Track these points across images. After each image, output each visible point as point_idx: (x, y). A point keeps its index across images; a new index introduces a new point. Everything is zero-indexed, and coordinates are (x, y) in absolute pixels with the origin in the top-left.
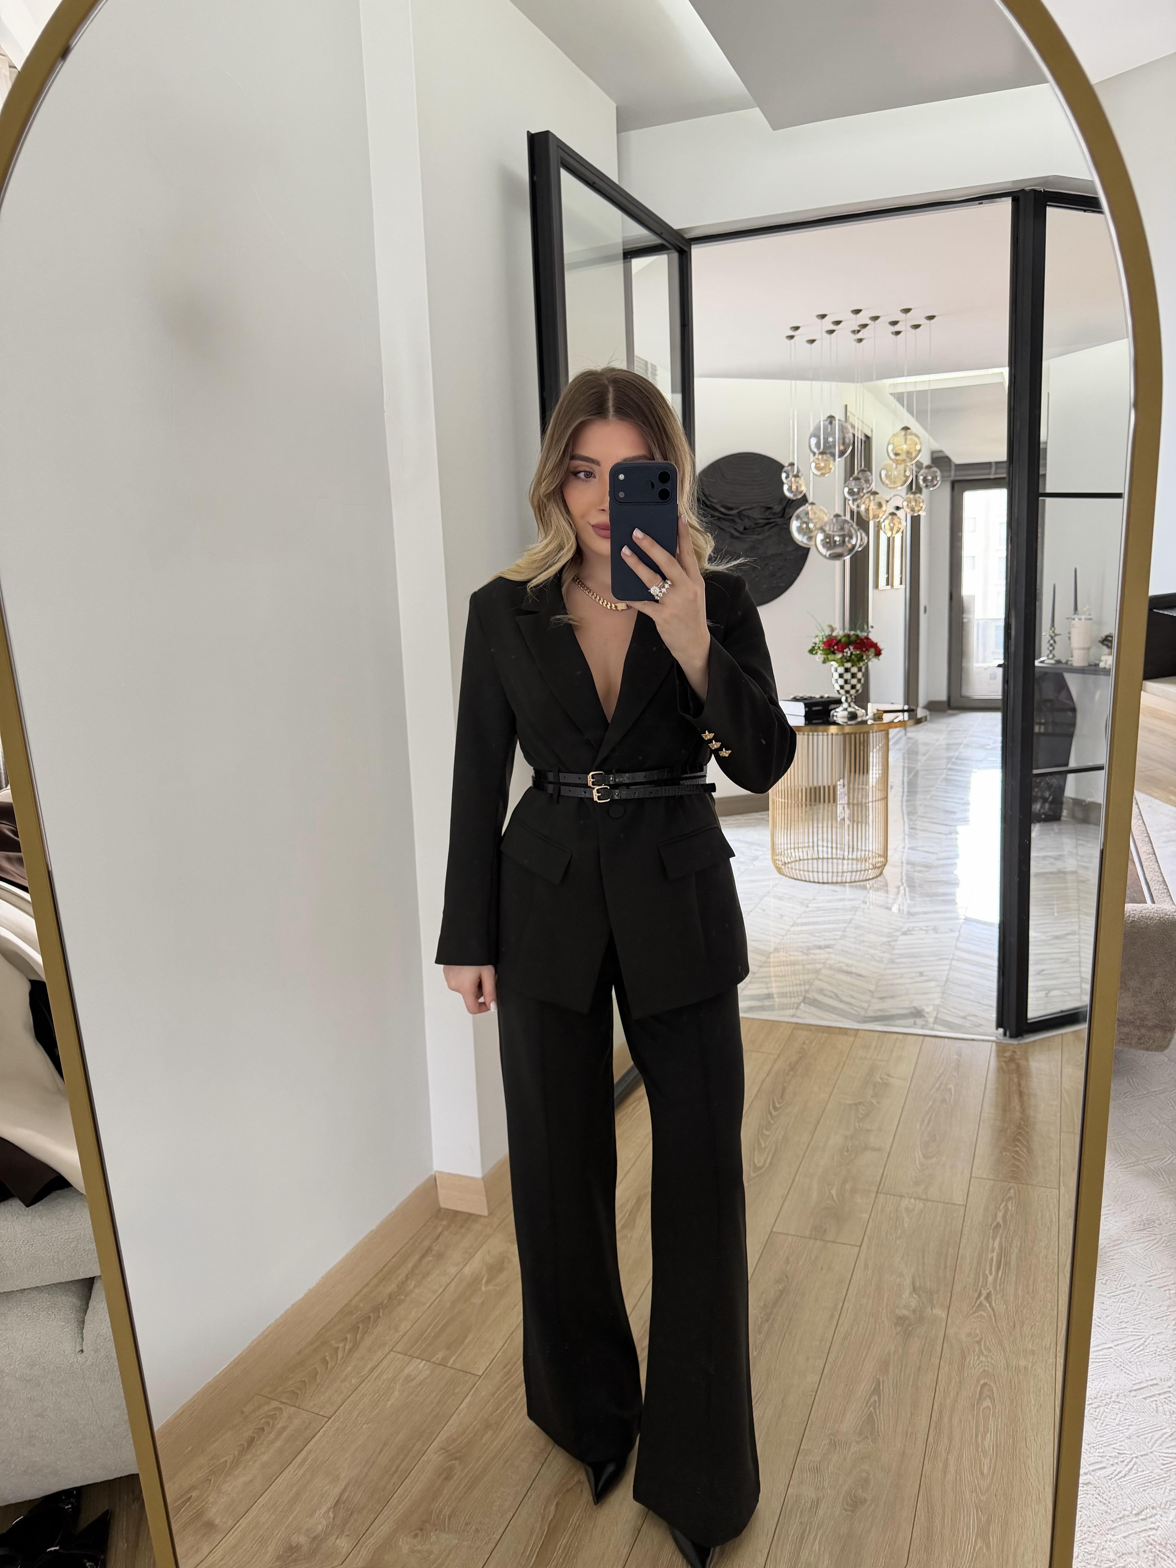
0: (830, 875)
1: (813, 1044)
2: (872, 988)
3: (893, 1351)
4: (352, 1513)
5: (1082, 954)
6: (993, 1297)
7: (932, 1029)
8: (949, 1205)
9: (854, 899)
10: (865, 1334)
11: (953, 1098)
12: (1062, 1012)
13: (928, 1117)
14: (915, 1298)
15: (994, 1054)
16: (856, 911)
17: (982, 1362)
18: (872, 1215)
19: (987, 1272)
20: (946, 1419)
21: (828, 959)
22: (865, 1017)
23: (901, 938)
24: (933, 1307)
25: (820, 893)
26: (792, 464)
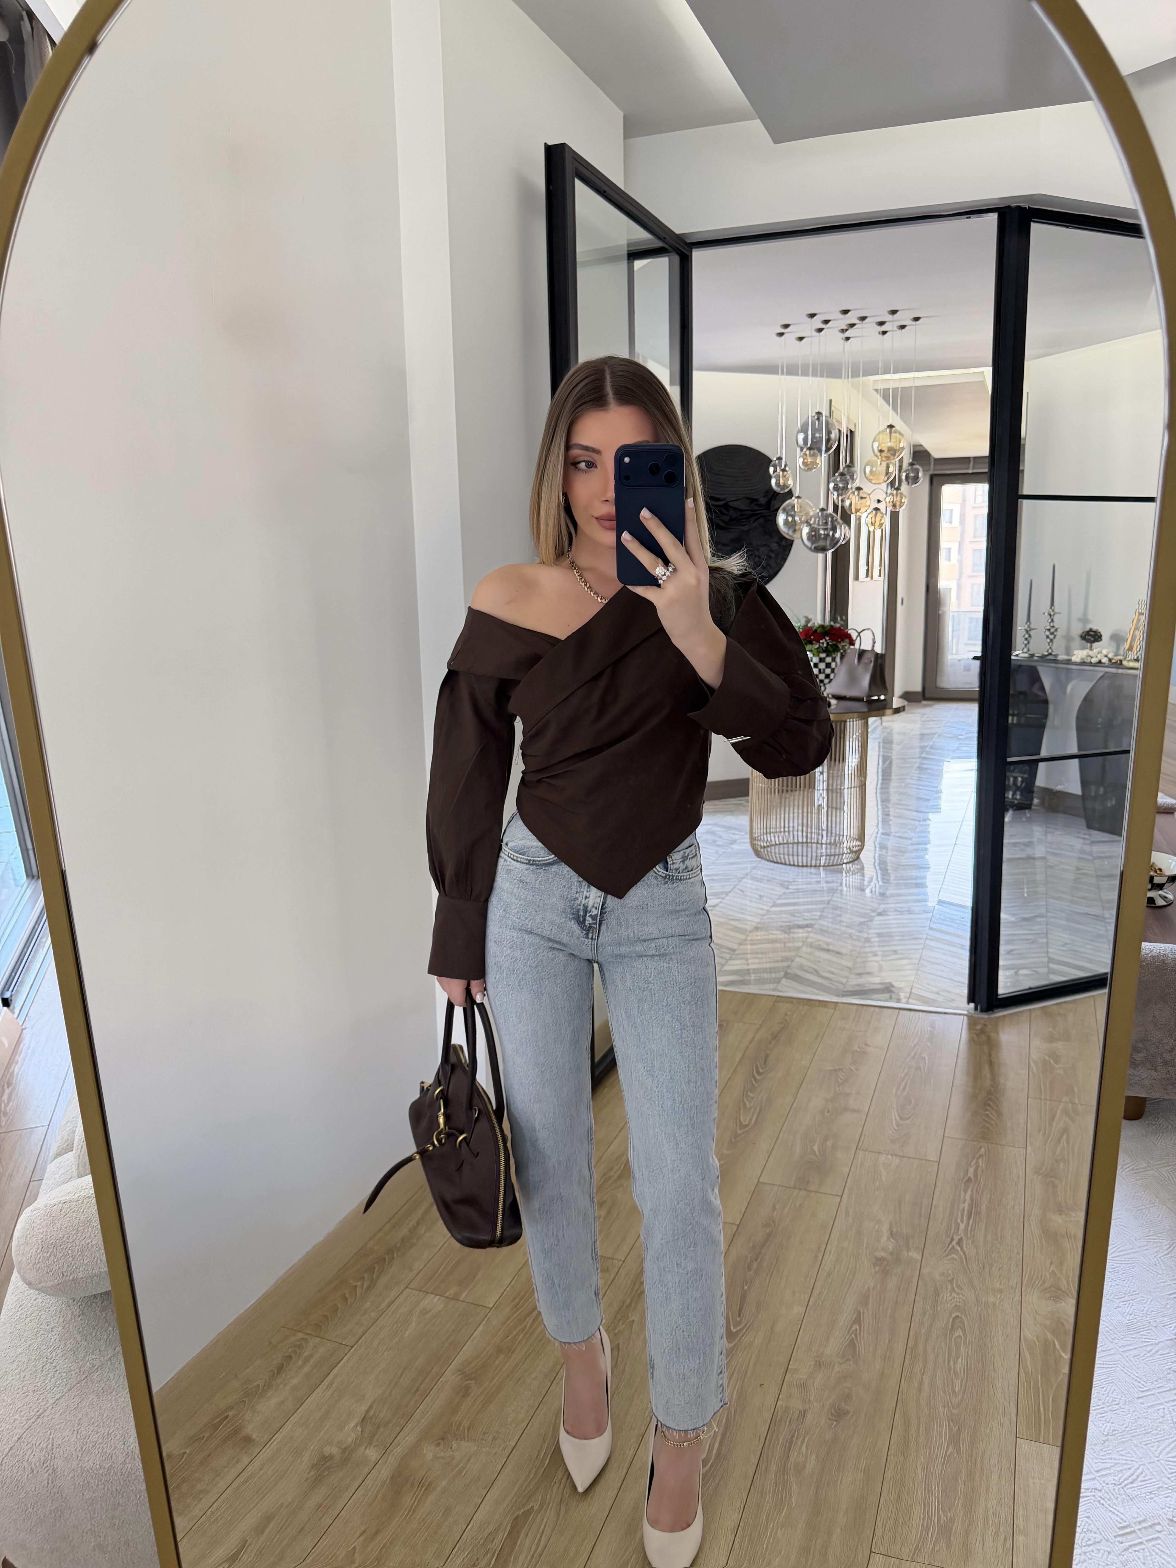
0: (809, 859)
1: (795, 1016)
2: (850, 964)
3: (872, 1287)
4: (378, 1427)
5: (1050, 936)
6: (964, 1242)
7: (907, 1003)
8: (924, 1162)
9: (833, 882)
10: (847, 1272)
11: (927, 1066)
12: (1030, 988)
13: (903, 1084)
14: (892, 1242)
15: (965, 1026)
16: (834, 893)
17: (954, 1298)
18: (852, 1168)
19: (959, 1221)
20: (921, 1345)
21: (807, 938)
22: (843, 991)
23: (877, 918)
24: (908, 1250)
25: (797, 875)
26: (780, 459)
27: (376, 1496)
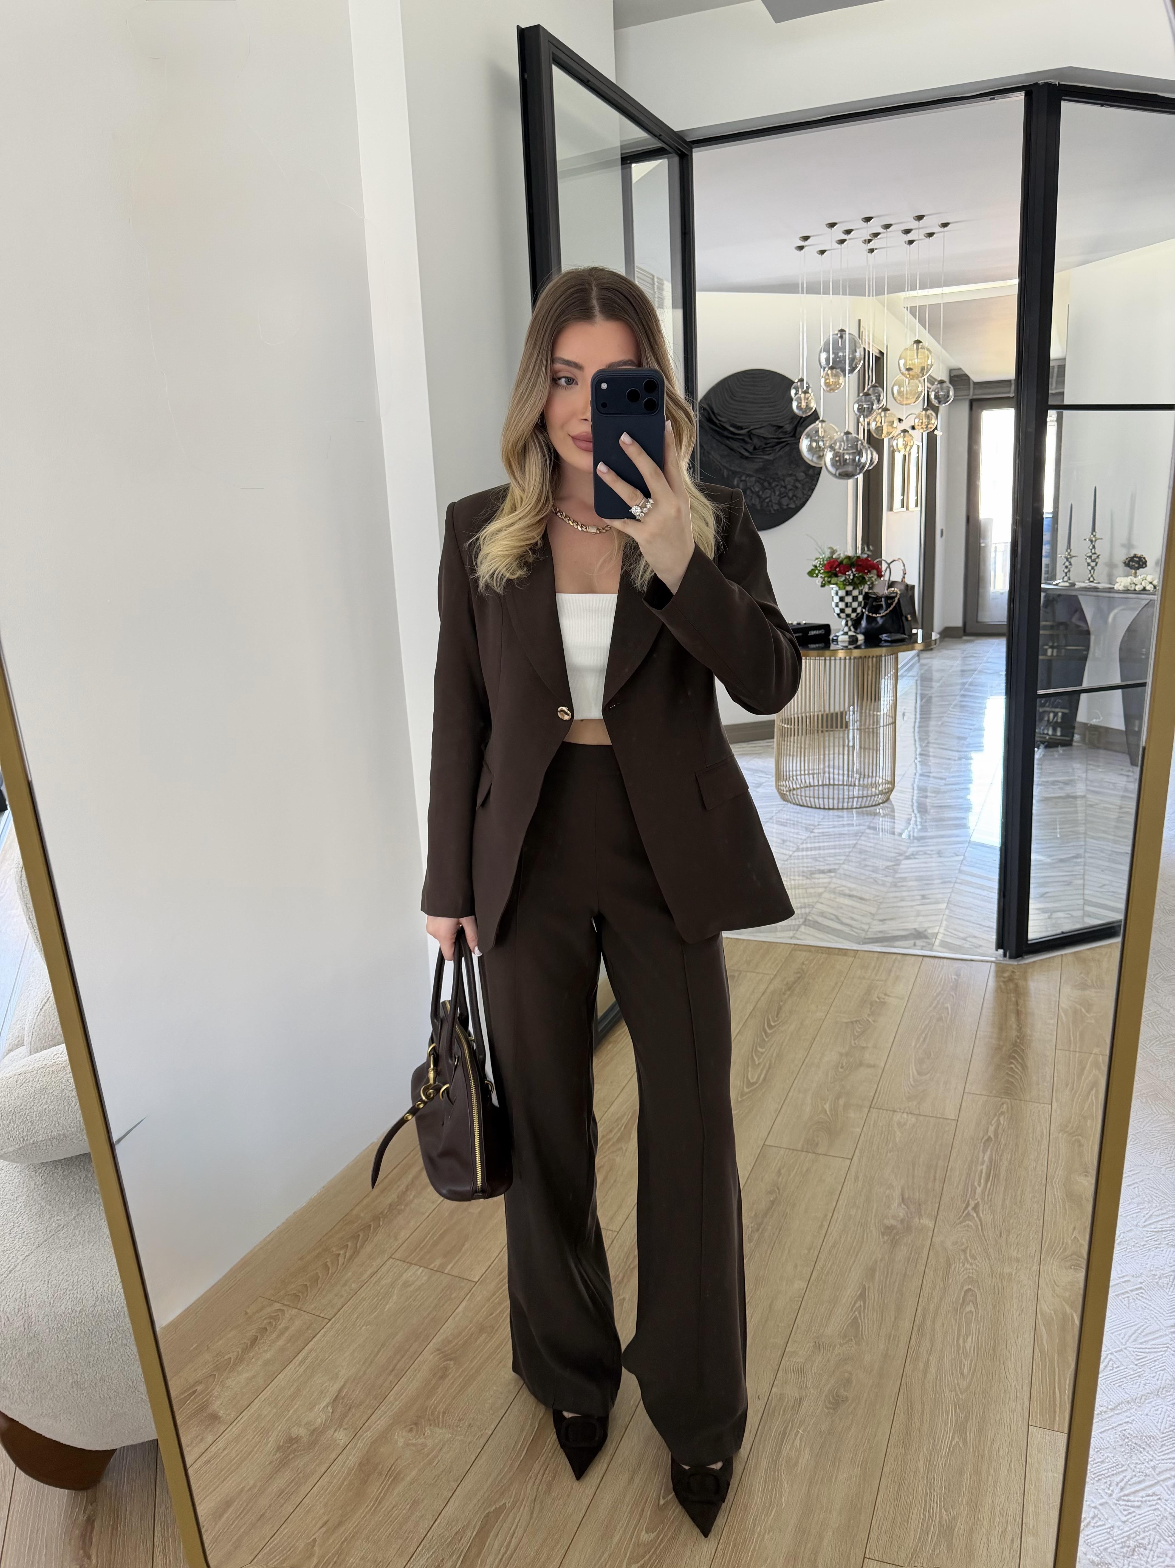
0: (836, 801)
1: (812, 965)
2: (873, 910)
3: (879, 1260)
4: (350, 1408)
5: (1086, 877)
6: (981, 1208)
8: (941, 1120)
9: (860, 825)
10: (853, 1242)
11: (949, 1016)
12: (1063, 933)
13: (924, 1035)
14: (903, 1209)
15: (992, 974)
16: (861, 836)
17: (966, 1269)
18: (864, 1129)
19: (976, 1184)
20: (928, 1323)
21: (830, 883)
22: (865, 939)
23: (904, 862)
24: (920, 1217)
25: (823, 819)
26: (802, 380)
27: (342, 1483)
